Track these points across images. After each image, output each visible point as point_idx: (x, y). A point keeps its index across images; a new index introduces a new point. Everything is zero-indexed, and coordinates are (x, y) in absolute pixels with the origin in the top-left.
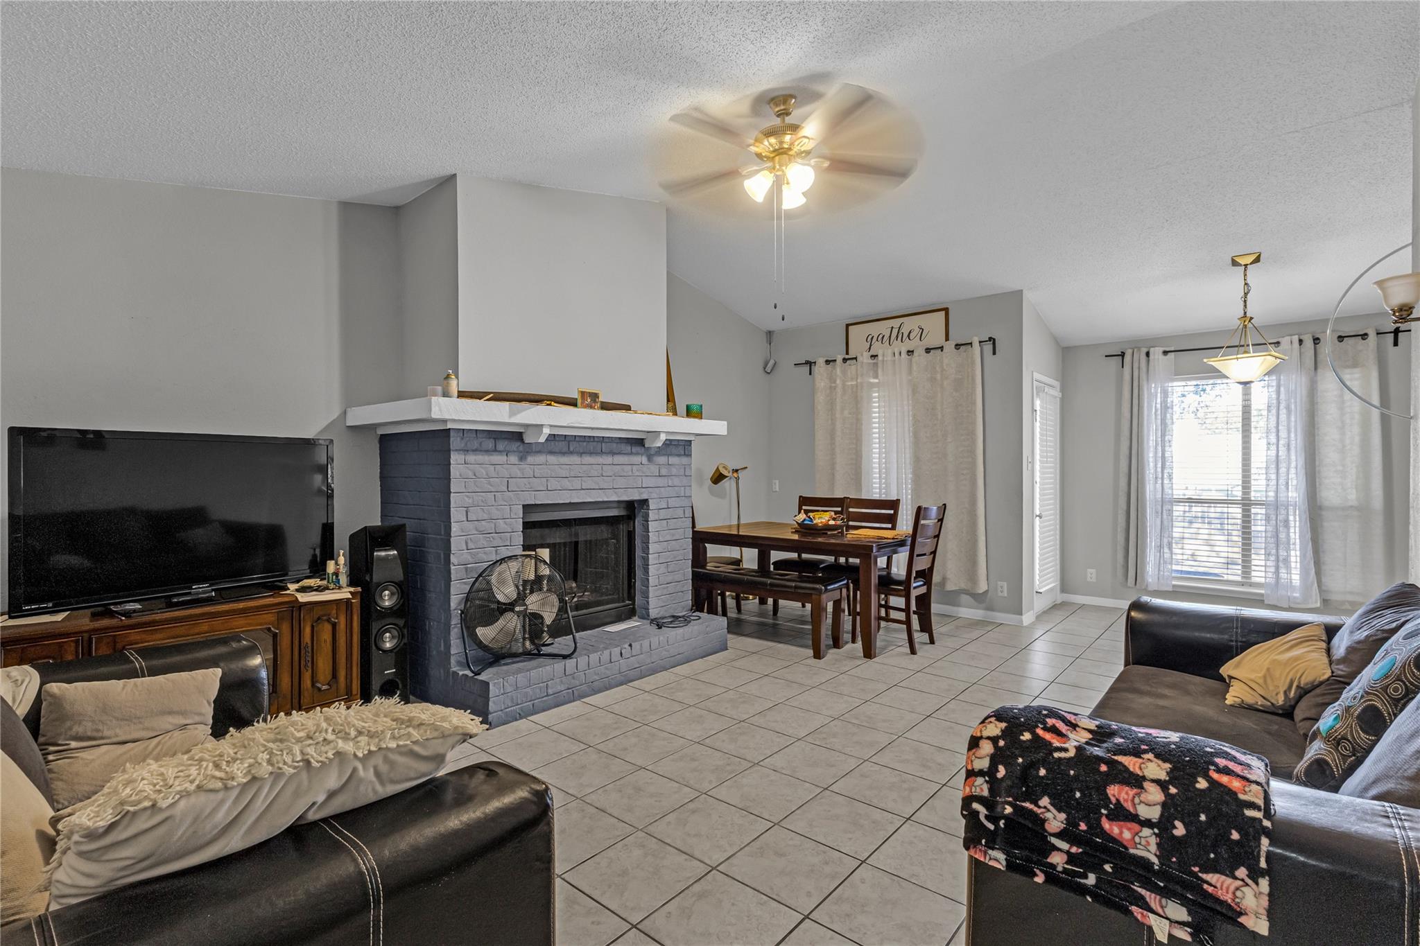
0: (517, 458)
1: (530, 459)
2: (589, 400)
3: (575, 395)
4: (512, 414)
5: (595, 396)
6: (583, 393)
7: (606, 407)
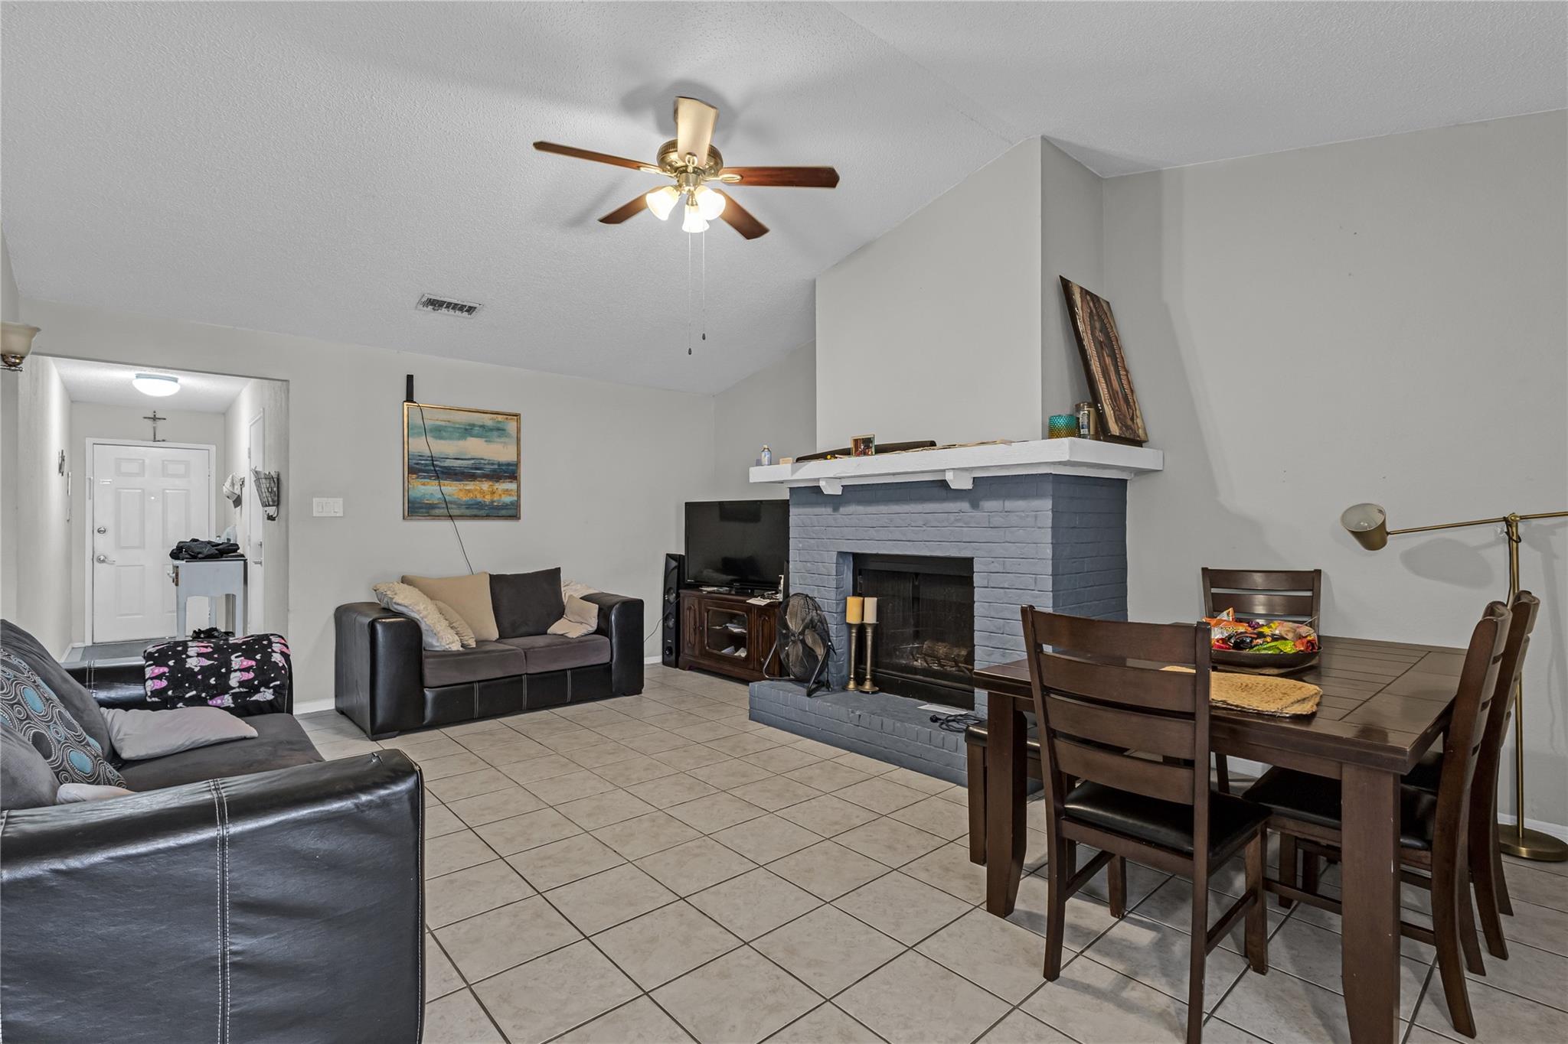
0: (831, 509)
1: (842, 510)
2: (862, 447)
3: (850, 445)
4: (794, 472)
5: (868, 441)
6: (856, 441)
7: (881, 450)
